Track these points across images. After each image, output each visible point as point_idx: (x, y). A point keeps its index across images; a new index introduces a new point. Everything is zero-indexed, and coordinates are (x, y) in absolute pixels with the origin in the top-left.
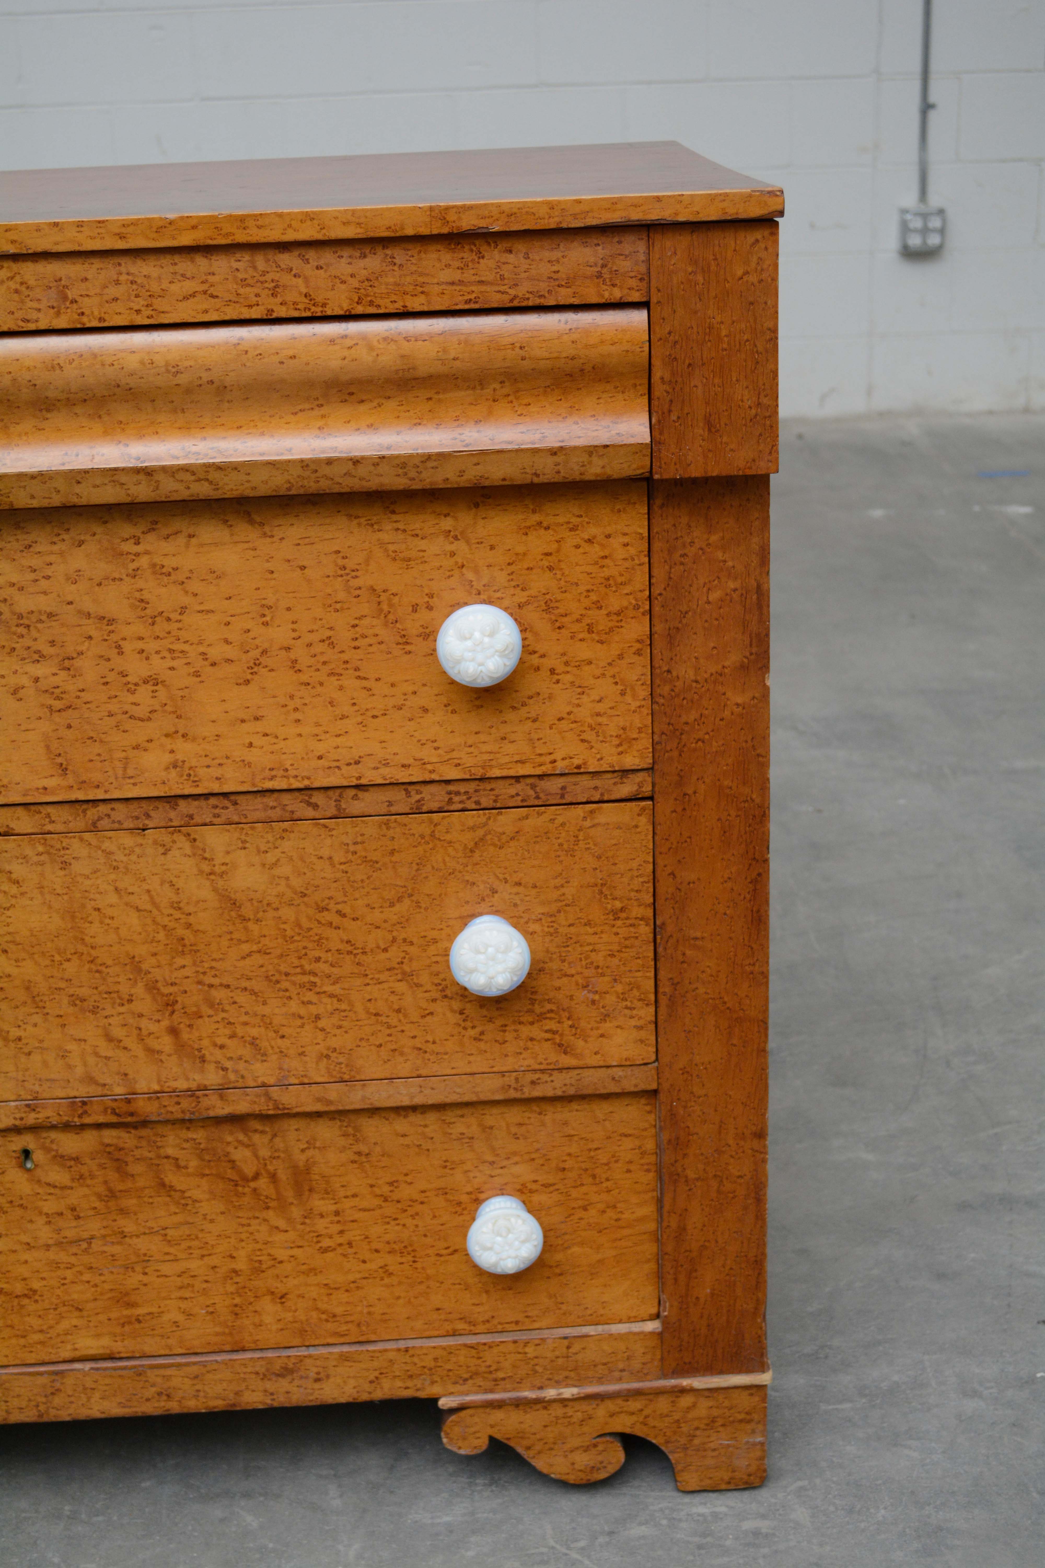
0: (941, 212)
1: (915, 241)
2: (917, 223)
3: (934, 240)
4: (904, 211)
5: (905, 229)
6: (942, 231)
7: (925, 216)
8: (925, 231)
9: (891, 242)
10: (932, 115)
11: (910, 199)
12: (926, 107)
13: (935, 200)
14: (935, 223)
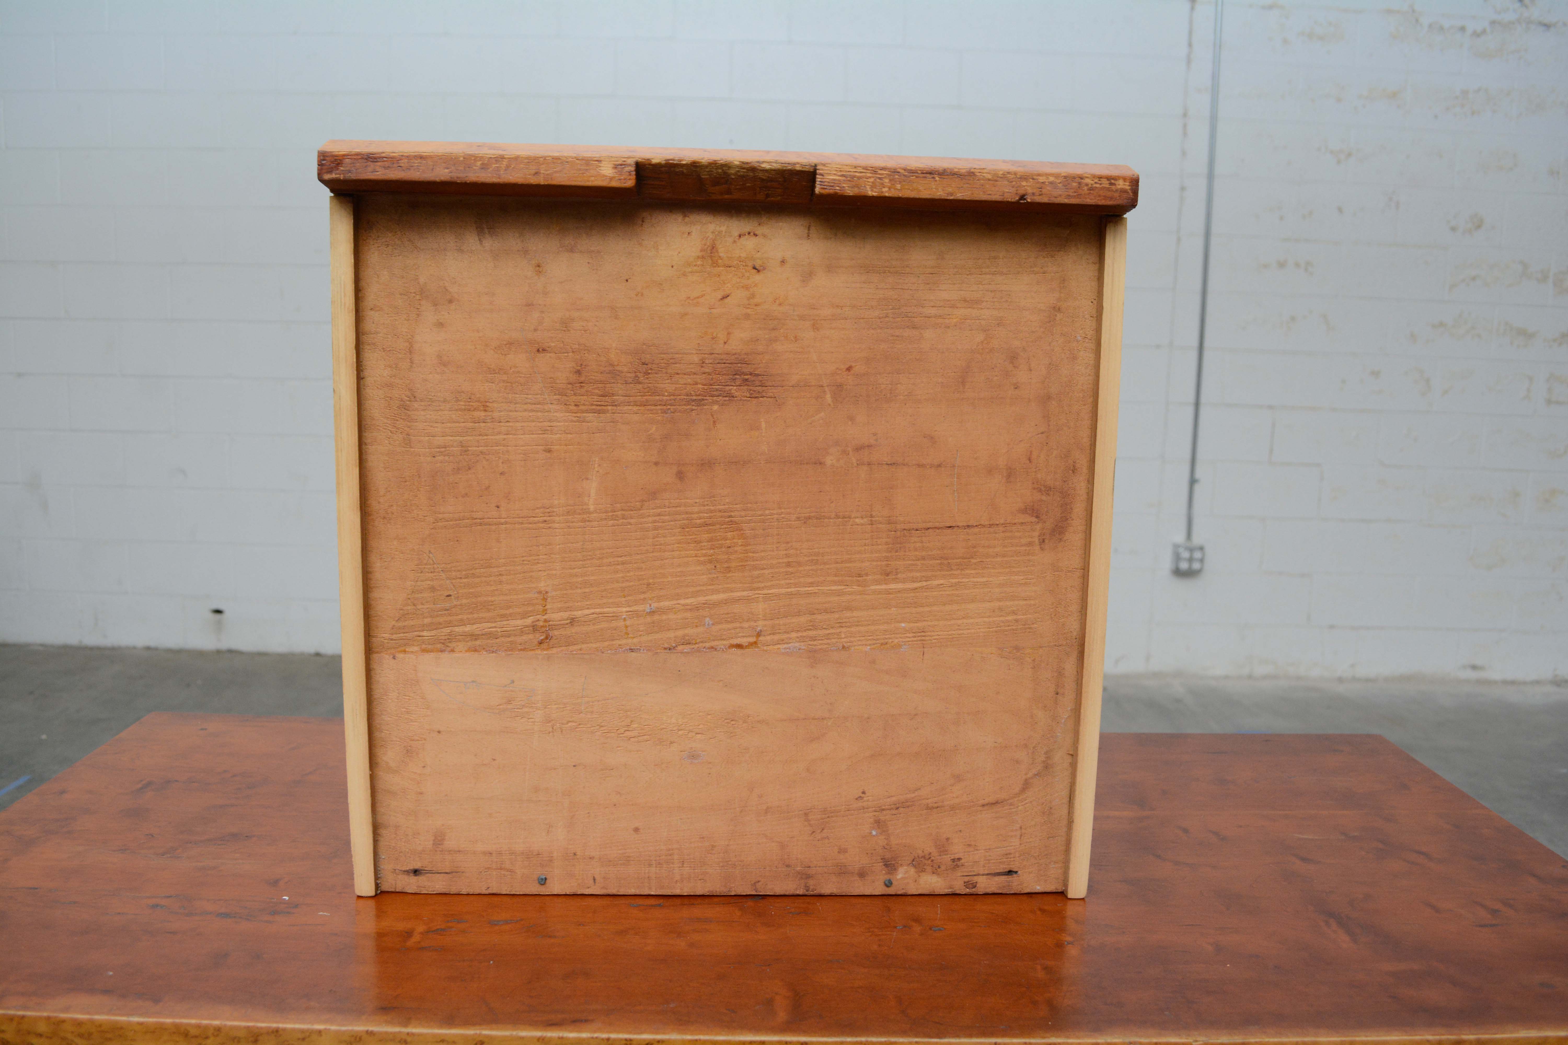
0: (1201, 549)
1: (1184, 566)
2: (1186, 555)
3: (1196, 566)
4: (1176, 546)
5: (1177, 558)
6: (1202, 560)
7: (1191, 550)
8: (1191, 560)
9: (1166, 563)
10: (1197, 487)
11: (1180, 538)
12: (1193, 481)
13: (1197, 540)
14: (1197, 555)
